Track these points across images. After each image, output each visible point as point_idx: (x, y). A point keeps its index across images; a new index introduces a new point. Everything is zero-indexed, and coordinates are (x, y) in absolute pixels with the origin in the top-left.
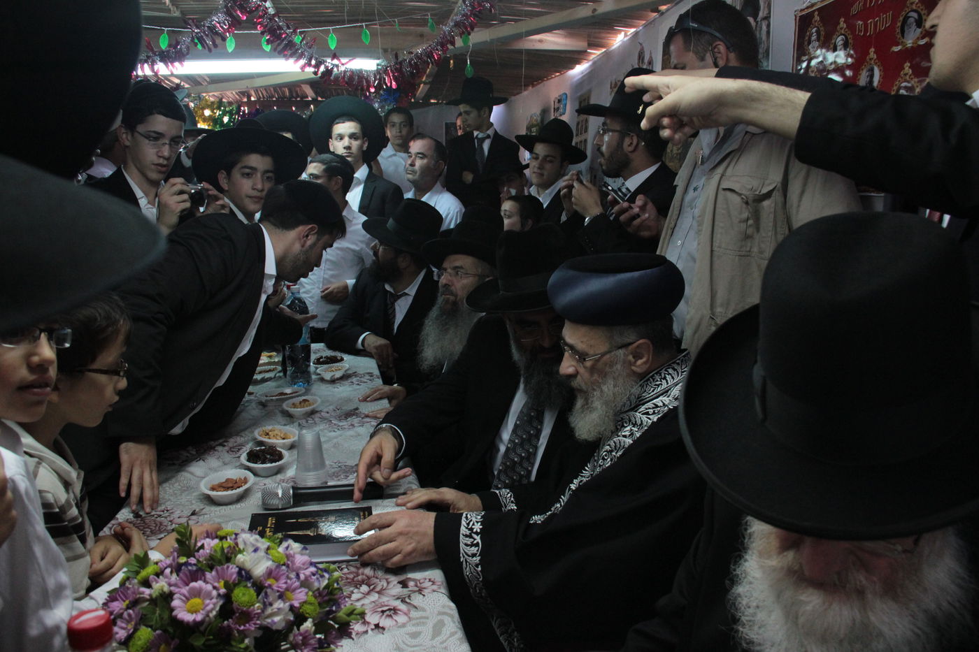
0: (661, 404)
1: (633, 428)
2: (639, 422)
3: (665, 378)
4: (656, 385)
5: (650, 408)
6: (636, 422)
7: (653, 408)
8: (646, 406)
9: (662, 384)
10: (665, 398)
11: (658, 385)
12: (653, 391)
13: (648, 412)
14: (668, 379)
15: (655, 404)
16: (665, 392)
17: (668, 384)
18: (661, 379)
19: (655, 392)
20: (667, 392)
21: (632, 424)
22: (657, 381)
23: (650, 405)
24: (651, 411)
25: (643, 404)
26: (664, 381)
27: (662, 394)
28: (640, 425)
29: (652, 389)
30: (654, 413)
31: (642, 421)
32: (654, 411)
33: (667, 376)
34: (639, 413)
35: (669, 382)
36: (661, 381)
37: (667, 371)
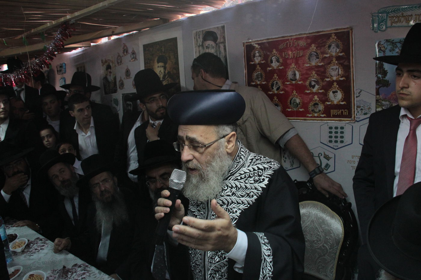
0: (242, 172)
1: (232, 190)
2: (234, 186)
3: (241, 158)
4: (237, 163)
5: (237, 176)
6: (232, 186)
7: (239, 176)
8: (235, 175)
9: (240, 162)
10: (244, 168)
11: (239, 162)
12: (237, 166)
13: (237, 178)
14: (242, 158)
15: (240, 173)
16: (243, 166)
17: (243, 160)
18: (239, 159)
19: (238, 167)
20: (244, 165)
21: (230, 187)
22: (238, 160)
23: (237, 174)
24: (239, 178)
25: (233, 175)
26: (241, 160)
27: (242, 167)
28: (236, 187)
29: (236, 165)
30: (241, 178)
31: (236, 184)
32: (241, 177)
33: (241, 156)
34: (232, 180)
35: (243, 159)
36: (239, 160)
37: (241, 154)
